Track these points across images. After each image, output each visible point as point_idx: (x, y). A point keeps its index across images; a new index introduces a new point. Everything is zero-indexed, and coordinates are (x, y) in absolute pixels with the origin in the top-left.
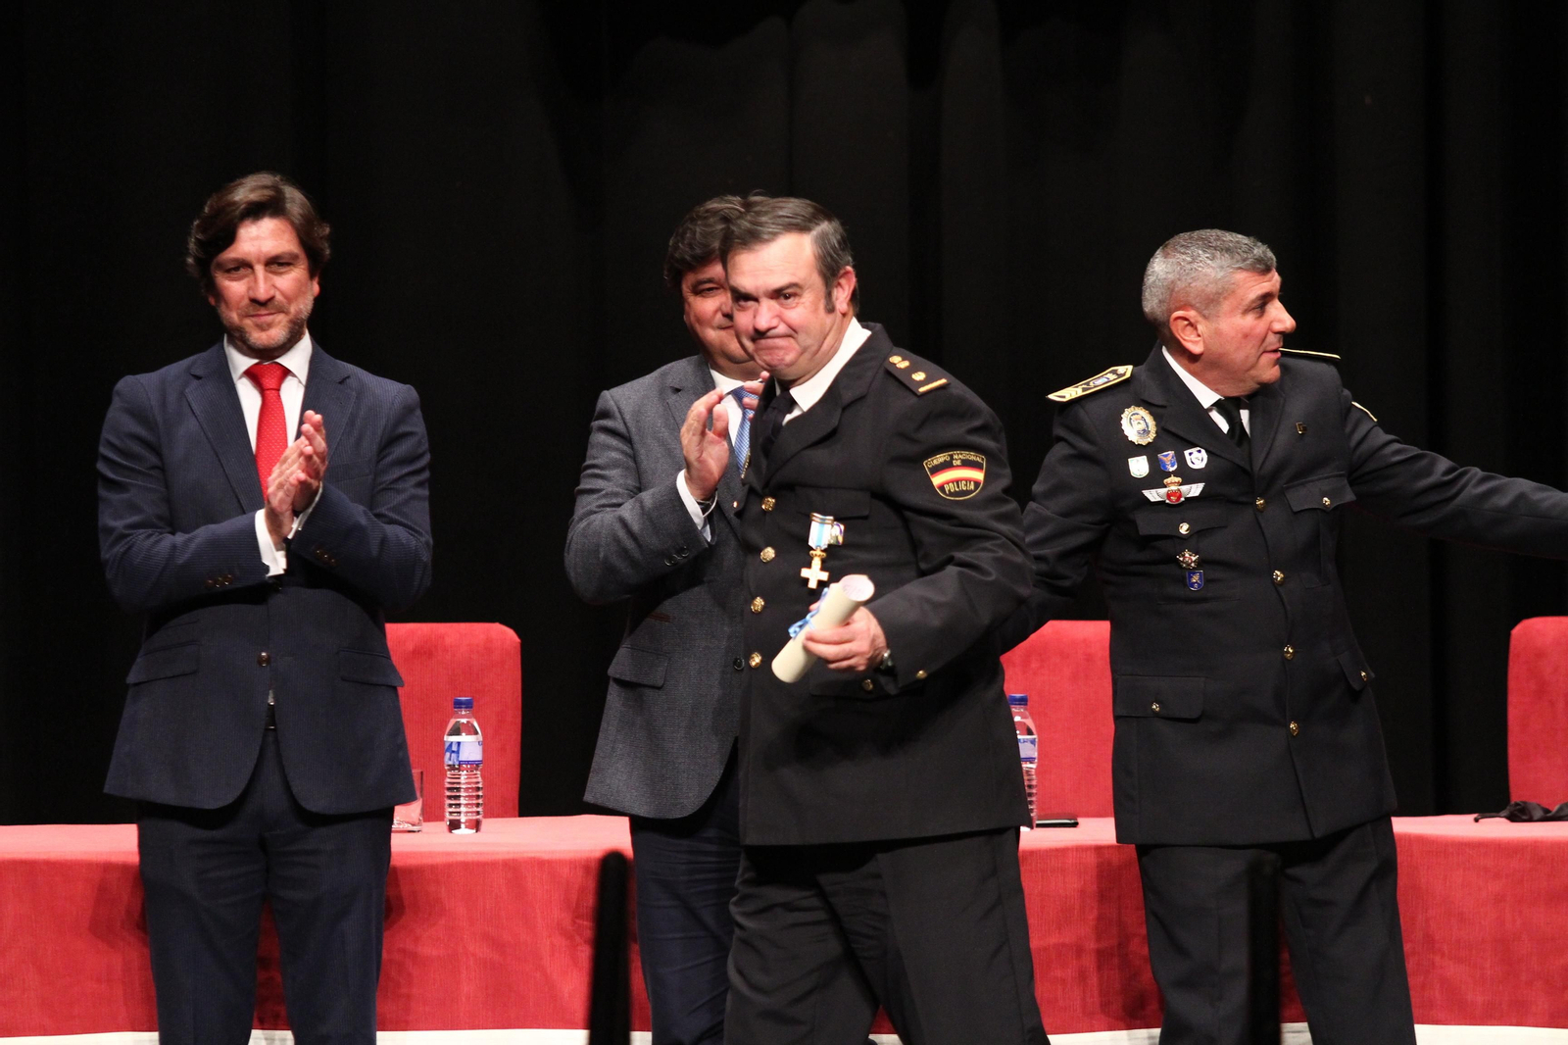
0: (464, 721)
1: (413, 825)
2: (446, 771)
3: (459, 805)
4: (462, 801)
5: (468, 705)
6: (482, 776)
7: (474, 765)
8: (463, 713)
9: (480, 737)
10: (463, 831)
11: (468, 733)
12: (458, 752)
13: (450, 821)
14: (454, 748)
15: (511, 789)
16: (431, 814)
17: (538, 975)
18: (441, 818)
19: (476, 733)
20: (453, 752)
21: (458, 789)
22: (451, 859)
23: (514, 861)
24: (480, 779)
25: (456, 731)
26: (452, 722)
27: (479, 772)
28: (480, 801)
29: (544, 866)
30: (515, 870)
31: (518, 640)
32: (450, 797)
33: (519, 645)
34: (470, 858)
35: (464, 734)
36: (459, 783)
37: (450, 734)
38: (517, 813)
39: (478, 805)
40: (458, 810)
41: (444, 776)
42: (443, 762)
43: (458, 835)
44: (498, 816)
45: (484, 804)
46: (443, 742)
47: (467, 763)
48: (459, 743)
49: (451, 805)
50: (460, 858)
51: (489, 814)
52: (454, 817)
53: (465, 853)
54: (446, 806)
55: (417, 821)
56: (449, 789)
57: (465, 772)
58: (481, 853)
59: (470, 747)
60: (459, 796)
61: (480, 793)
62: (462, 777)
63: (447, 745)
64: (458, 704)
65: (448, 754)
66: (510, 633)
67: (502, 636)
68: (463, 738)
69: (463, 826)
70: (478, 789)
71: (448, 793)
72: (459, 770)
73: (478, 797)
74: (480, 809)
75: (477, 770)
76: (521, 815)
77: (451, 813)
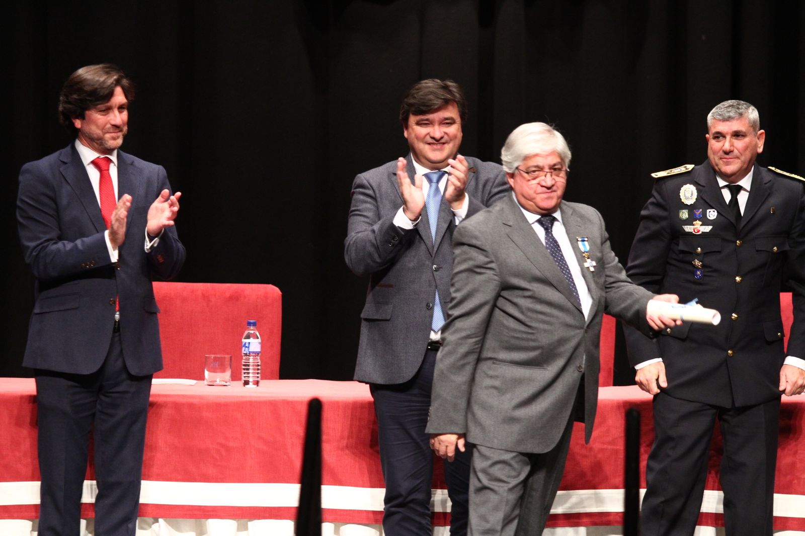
0: (252, 332)
1: (226, 382)
2: (242, 356)
3: (249, 373)
4: (251, 371)
5: (254, 324)
6: (261, 359)
7: (257, 354)
8: (252, 328)
9: (259, 340)
10: (251, 386)
11: (254, 338)
12: (249, 347)
13: (245, 381)
14: (247, 345)
15: (276, 366)
16: (235, 377)
17: (285, 457)
18: (240, 379)
19: (258, 338)
20: (246, 347)
21: (248, 365)
22: (244, 399)
23: (275, 401)
24: (259, 361)
25: (248, 337)
26: (246, 332)
27: (259, 357)
28: (259, 371)
29: (289, 404)
30: (275, 406)
31: (280, 293)
32: (244, 369)
33: (281, 296)
34: (253, 399)
35: (251, 339)
36: (249, 362)
37: (245, 338)
38: (278, 377)
39: (258, 373)
40: (248, 376)
41: (242, 359)
42: (241, 352)
43: (248, 388)
44: (269, 379)
45: (262, 373)
46: (242, 342)
47: (253, 352)
48: (249, 343)
49: (245, 373)
50: (248, 399)
51: (264, 377)
52: (247, 379)
53: (250, 397)
54: (243, 373)
55: (228, 380)
56: (244, 365)
57: (252, 357)
58: (259, 397)
59: (254, 345)
60: (249, 369)
61: (259, 368)
62: (251, 360)
63: (243, 344)
64: (249, 324)
65: (244, 348)
66: (277, 290)
67: (273, 291)
68: (251, 340)
69: (250, 383)
70: (258, 365)
71: (244, 367)
72: (249, 356)
73: (258, 369)
74: (259, 375)
75: (258, 356)
76: (280, 379)
77: (245, 377)
